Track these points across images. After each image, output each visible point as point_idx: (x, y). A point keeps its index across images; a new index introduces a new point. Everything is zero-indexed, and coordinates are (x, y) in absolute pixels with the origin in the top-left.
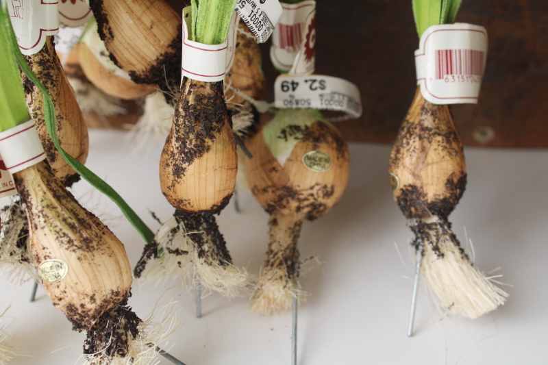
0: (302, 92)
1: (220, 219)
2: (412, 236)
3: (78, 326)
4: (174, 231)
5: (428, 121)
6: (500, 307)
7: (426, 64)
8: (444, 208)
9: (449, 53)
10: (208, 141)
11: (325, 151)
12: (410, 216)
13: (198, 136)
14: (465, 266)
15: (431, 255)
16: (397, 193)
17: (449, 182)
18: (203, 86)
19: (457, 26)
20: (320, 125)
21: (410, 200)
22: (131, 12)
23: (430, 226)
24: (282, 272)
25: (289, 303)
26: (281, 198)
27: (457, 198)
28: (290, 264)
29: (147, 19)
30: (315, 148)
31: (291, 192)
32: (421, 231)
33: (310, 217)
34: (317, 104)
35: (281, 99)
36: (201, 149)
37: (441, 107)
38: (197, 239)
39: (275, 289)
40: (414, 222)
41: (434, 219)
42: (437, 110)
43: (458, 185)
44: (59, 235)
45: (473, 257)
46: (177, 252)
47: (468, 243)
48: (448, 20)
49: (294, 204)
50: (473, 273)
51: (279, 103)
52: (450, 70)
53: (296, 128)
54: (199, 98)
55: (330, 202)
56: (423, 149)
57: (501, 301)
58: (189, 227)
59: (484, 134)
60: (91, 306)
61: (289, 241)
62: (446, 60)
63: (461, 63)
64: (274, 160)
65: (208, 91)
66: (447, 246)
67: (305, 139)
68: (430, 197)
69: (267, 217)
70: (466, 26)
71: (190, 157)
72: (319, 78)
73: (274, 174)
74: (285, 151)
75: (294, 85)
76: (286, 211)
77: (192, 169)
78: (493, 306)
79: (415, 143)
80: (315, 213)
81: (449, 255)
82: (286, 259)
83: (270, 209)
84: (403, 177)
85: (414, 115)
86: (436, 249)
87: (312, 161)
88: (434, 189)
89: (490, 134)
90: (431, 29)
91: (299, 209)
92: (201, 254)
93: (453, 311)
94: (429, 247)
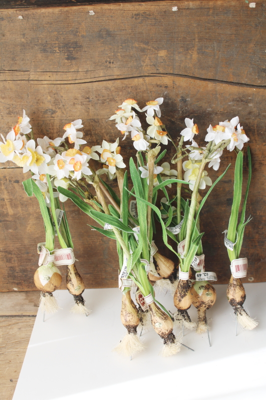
0: (203, 277)
1: (188, 311)
2: (234, 311)
3: (163, 338)
4: (178, 314)
5: (235, 283)
6: (257, 326)
7: (233, 268)
8: (241, 303)
9: (238, 266)
10: (186, 293)
11: (211, 291)
12: (233, 306)
13: (184, 292)
14: (248, 317)
15: (239, 315)
16: (229, 300)
17: (242, 297)
18: (184, 281)
19: (239, 259)
20: (208, 285)
21: (232, 302)
22: (164, 264)
23: (238, 308)
24: (204, 322)
25: (206, 330)
26: (201, 304)
27: (244, 301)
28: (205, 320)
29: (168, 265)
30: (208, 291)
31: (203, 303)
32: (236, 309)
33: (208, 308)
34: (206, 279)
35: (197, 279)
36: (185, 295)
37: (238, 279)
38: (184, 316)
39: (203, 327)
40: (234, 307)
41: (239, 306)
42: (237, 280)
43: (244, 297)
44: (160, 317)
45: (249, 315)
46: (179, 320)
47: (248, 311)
48: (237, 258)
49: (204, 305)
50: (249, 319)
51: (197, 280)
52: (239, 270)
53: (203, 286)
54: (184, 284)
55: (212, 304)
56: (235, 290)
57: (257, 325)
58: (182, 313)
59: (251, 279)
60: (167, 332)
61: (204, 315)
62: (238, 268)
63: (241, 268)
64: (198, 295)
65: (185, 282)
66: (243, 313)
67: (205, 289)
68: (237, 301)
69: (197, 309)
70: (241, 259)
71: (182, 297)
72: (206, 272)
73: (199, 299)
74: (201, 292)
75: (200, 275)
76: (202, 308)
77: (183, 300)
78: (255, 326)
79: (232, 288)
80: (209, 307)
81: (243, 315)
82: (204, 319)
83: (197, 307)
84: (230, 297)
85: (231, 281)
86: (240, 313)
87: (208, 294)
88: (238, 299)
89: (253, 279)
90: (233, 260)
91: (205, 307)
92: (185, 319)
93: (246, 328)
94: (238, 313)
